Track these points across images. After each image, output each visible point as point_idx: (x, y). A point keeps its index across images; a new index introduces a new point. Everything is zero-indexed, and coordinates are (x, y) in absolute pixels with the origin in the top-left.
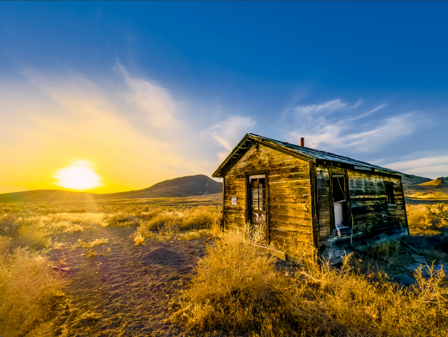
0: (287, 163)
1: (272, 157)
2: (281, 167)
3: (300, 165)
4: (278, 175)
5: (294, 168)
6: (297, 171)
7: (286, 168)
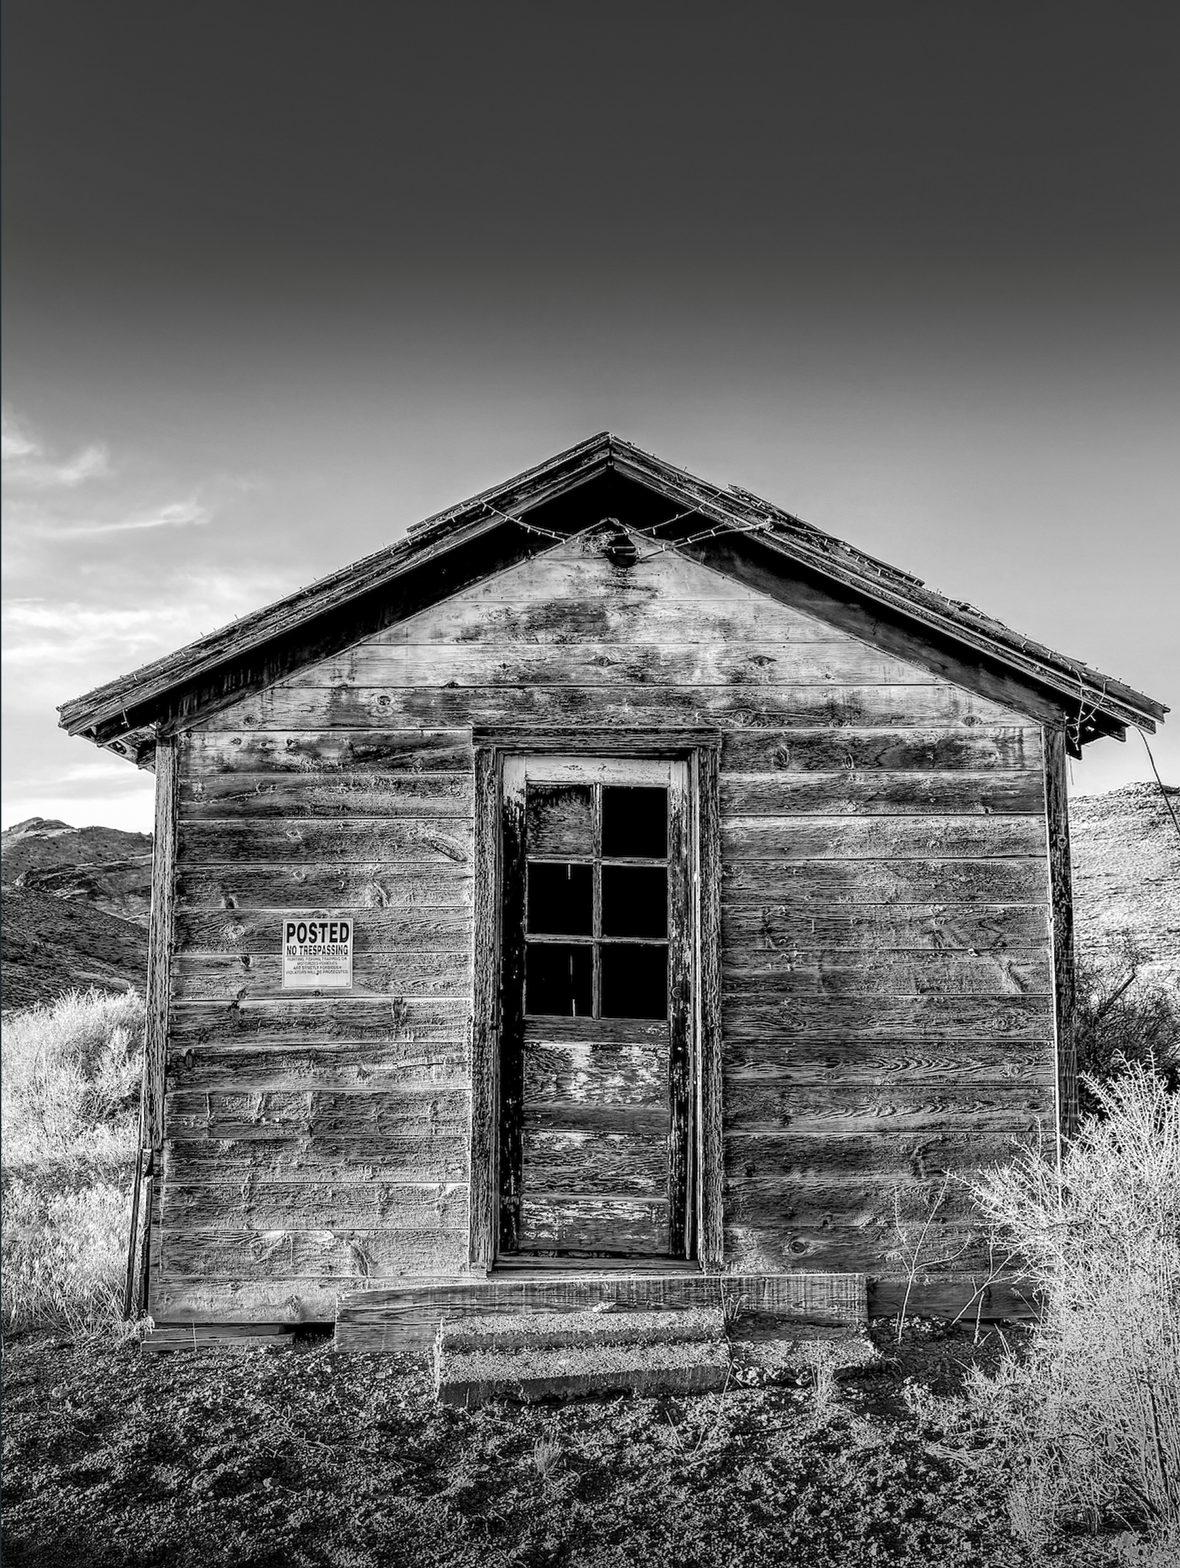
0: (883, 709)
1: (763, 650)
2: (841, 723)
3: (976, 730)
4: (813, 778)
5: (931, 748)
6: (958, 765)
7: (875, 741)
